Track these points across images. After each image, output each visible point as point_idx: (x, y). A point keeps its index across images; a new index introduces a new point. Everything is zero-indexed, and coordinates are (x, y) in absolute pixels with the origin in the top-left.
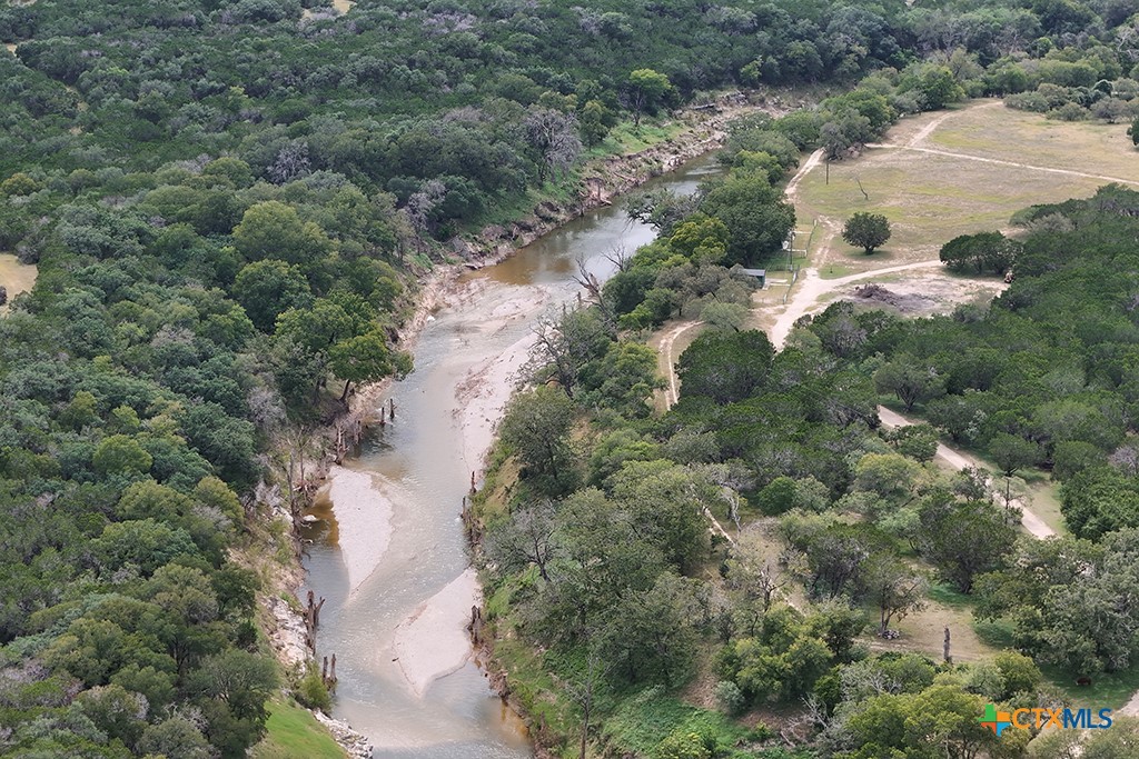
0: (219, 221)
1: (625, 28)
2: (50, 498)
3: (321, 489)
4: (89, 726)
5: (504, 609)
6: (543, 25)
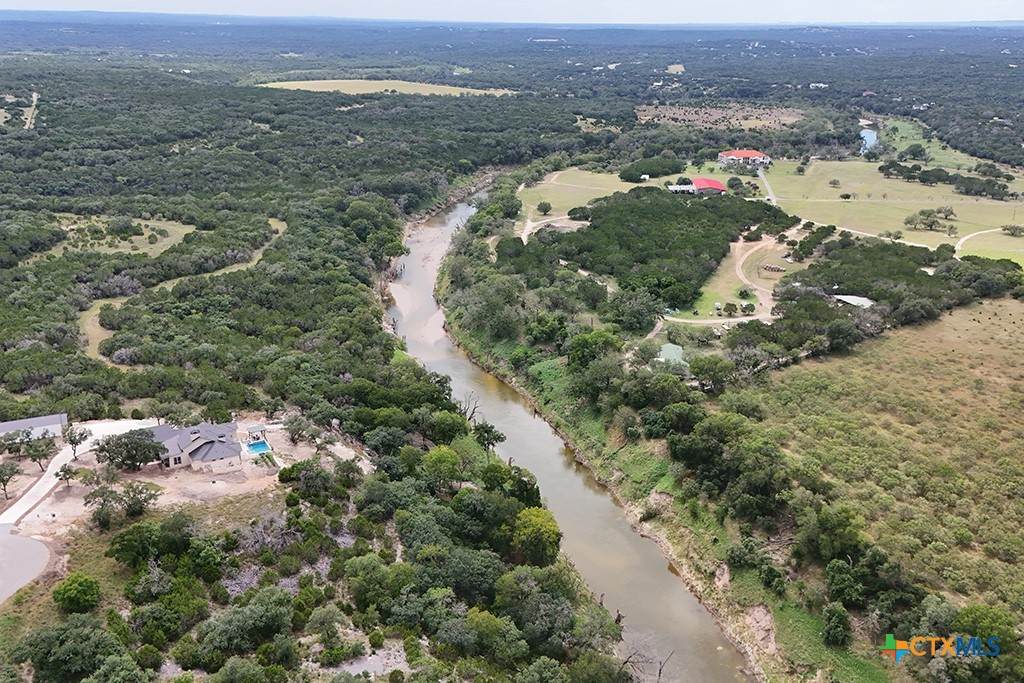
0: (341, 208)
1: (456, 146)
3: (387, 290)
5: (453, 321)
6: (428, 145)
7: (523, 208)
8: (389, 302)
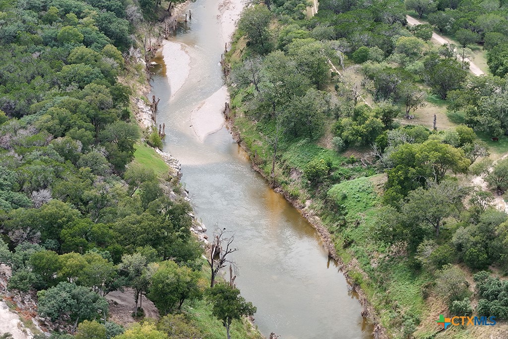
2: (38, 54)
3: (159, 50)
4: (56, 155)
5: (239, 104)
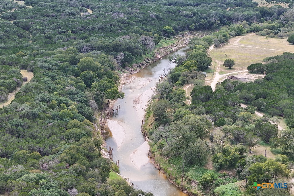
0: (74, 62)
1: (161, 16)
2: (51, 124)
3: (106, 125)
4: (74, 173)
5: (156, 150)
6: (141, 16)
7: (213, 64)
8: (107, 135)
